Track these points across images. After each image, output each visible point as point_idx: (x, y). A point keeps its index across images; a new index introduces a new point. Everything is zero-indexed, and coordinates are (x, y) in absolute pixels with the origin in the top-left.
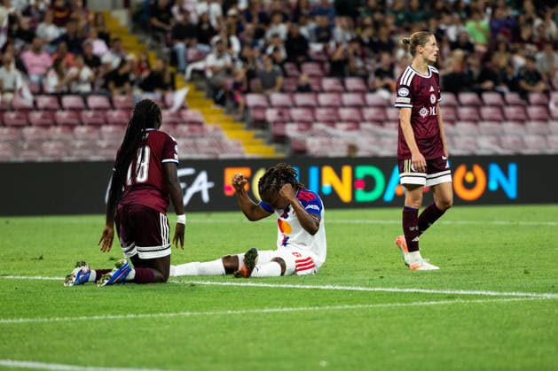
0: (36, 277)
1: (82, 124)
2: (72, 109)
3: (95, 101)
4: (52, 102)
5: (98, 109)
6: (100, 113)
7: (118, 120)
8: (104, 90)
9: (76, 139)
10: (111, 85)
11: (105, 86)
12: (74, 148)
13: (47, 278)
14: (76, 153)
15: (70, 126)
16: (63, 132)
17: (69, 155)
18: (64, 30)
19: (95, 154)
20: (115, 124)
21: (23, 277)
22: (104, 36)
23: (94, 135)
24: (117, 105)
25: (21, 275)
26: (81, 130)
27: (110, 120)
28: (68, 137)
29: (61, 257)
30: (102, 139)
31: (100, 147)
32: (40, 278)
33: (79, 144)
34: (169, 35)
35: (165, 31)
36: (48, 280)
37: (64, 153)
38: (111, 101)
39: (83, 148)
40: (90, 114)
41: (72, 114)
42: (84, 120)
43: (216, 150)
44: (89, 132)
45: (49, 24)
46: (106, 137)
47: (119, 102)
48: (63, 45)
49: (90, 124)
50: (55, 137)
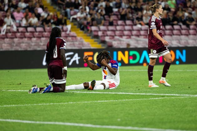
0: (19, 91)
1: (34, 37)
2: (31, 32)
3: (39, 29)
4: (24, 30)
5: (40, 32)
6: (40, 33)
7: (47, 36)
8: (42, 25)
9: (32, 42)
10: (44, 23)
11: (42, 24)
12: (31, 45)
13: (22, 91)
14: (32, 47)
15: (30, 38)
16: (28, 40)
17: (30, 48)
18: (28, 5)
19: (39, 48)
20: (46, 37)
21: (14, 91)
22: (42, 7)
23: (39, 41)
24: (46, 30)
25: (14, 90)
26: (34, 39)
27: (44, 36)
29: (27, 83)
30: (41, 42)
31: (41, 45)
32: (20, 91)
33: (33, 44)
34: (64, 6)
35: (63, 5)
36: (23, 92)
37: (28, 47)
38: (44, 29)
39: (35, 45)
40: (37, 34)
41: (31, 34)
42: (35, 36)
43: (81, 46)
44: (37, 40)
45: (22, 3)
46: (43, 41)
47: (47, 29)
48: (27, 10)
49: (37, 37)
50: (25, 42)
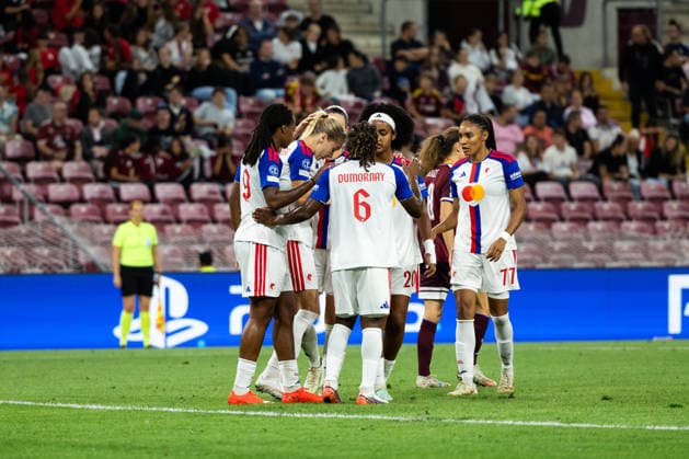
0: (505, 422)
1: (562, 219)
2: (548, 199)
3: (579, 189)
5: (583, 199)
6: (586, 206)
7: (610, 214)
9: (554, 240)
12: (552, 250)
13: (520, 423)
14: (555, 257)
15: (547, 223)
16: (537, 228)
17: (545, 260)
18: (537, 97)
19: (580, 260)
20: (606, 219)
21: (489, 422)
23: (579, 235)
24: (609, 194)
25: (486, 419)
26: (561, 228)
27: (600, 214)
28: (544, 236)
29: (538, 395)
30: (588, 239)
31: (587, 251)
32: (510, 422)
33: (557, 246)
34: (678, 101)
36: (520, 426)
37: (538, 258)
38: (601, 189)
39: (563, 251)
40: (573, 206)
41: (550, 206)
42: (566, 214)
44: (571, 230)
45: (517, 87)
46: (594, 236)
47: (612, 190)
48: (541, 115)
49: (573, 220)
50: (528, 236)
